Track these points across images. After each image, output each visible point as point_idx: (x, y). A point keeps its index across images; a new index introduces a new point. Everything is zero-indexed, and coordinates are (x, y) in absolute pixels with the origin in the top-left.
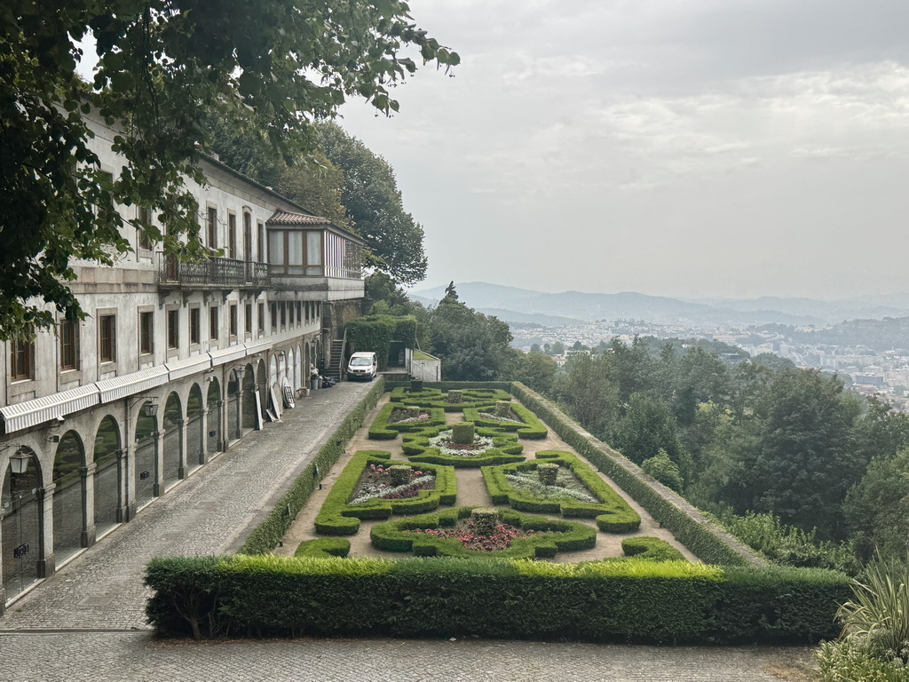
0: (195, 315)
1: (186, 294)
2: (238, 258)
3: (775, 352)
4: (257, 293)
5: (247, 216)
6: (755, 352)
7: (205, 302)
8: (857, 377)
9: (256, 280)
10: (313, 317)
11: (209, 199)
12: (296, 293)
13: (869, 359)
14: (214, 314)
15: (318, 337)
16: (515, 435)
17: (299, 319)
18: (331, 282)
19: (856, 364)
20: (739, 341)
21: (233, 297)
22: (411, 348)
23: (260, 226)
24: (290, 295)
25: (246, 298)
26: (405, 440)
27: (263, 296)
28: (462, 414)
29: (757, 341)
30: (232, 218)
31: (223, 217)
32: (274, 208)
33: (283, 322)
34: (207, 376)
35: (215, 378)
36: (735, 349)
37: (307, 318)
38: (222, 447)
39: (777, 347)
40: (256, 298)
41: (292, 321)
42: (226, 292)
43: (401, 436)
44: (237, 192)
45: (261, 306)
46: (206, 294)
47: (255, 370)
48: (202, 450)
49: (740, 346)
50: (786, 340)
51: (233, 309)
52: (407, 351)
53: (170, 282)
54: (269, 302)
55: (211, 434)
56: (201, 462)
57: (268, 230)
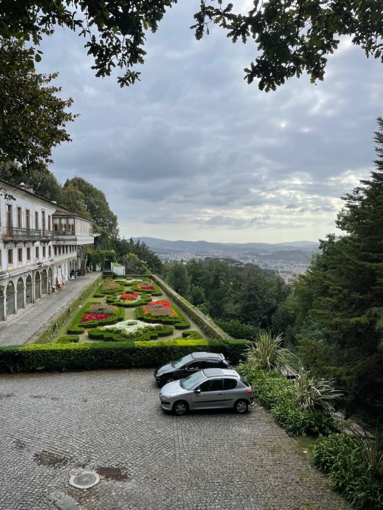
0: (20, 251)
1: (16, 243)
2: (39, 229)
3: (253, 263)
4: (48, 242)
5: (43, 212)
6: (246, 262)
7: (24, 246)
8: (281, 271)
9: (47, 237)
10: (73, 251)
11: (27, 206)
12: (64, 242)
13: (285, 265)
14: (28, 250)
15: (76, 259)
16: (150, 295)
17: (67, 252)
18: (78, 238)
19: (281, 267)
20: (240, 259)
21: (37, 244)
22: (113, 262)
23: (49, 216)
24: (62, 243)
25: (43, 244)
26: (108, 298)
27: (51, 243)
28: (131, 287)
29: (246, 259)
30: (37, 213)
31: (32, 214)
32: (56, 210)
33: (60, 253)
34: (26, 274)
35: (29, 275)
36: (238, 262)
37: (70, 251)
38: (32, 302)
39: (253, 261)
40: (47, 244)
41: (64, 252)
42: (34, 242)
43: (106, 296)
44: (39, 203)
45: (50, 247)
46: (25, 242)
47: (47, 271)
48: (24, 303)
49: (240, 260)
50: (256, 258)
51: (37, 248)
52: (112, 263)
53: (9, 238)
54: (53, 245)
55: (28, 297)
56: (23, 307)
57: (53, 218)
